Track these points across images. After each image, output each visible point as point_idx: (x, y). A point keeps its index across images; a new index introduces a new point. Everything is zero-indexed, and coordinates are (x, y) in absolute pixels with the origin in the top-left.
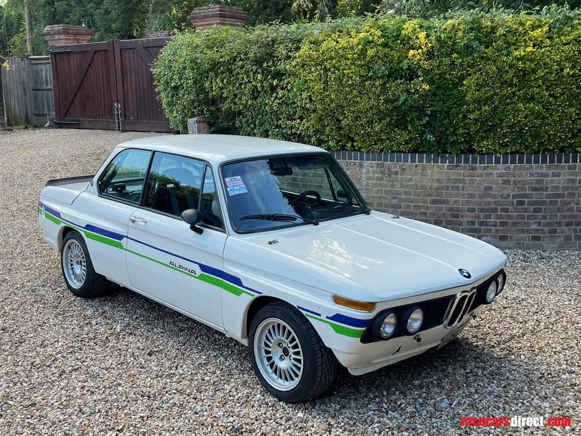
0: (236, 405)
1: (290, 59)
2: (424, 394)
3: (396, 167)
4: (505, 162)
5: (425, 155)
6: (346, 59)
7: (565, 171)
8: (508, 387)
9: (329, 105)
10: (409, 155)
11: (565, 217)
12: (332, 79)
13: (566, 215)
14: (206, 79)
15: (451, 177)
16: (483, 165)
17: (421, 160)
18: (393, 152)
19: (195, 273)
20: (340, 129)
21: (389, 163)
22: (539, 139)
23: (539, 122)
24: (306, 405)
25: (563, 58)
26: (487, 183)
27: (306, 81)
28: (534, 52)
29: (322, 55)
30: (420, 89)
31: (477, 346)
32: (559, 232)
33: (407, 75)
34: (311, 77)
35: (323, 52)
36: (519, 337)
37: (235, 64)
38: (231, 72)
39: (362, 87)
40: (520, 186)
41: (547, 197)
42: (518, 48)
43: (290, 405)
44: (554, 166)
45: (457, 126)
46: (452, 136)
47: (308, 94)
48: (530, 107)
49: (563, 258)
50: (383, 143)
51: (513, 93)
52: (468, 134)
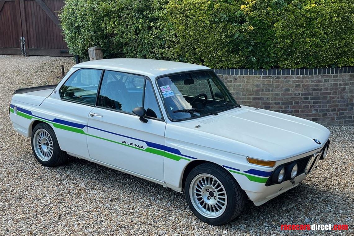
1: (161, 9)
3: (230, 78)
4: (297, 74)
5: (249, 70)
6: (200, 10)
7: (332, 79)
9: (188, 39)
10: (239, 70)
11: (331, 106)
12: (191, 23)
13: (332, 105)
14: (102, 22)
15: (265, 84)
16: (284, 76)
17: (246, 73)
18: (228, 68)
19: (143, 148)
20: (195, 54)
21: (226, 75)
22: (317, 60)
23: (318, 49)
24: (226, 226)
25: (332, 11)
26: (287, 87)
27: (173, 24)
28: (315, 7)
29: (184, 7)
30: (248, 29)
32: (328, 116)
33: (239, 21)
34: (176, 21)
35: (185, 6)
36: (329, 179)
37: (123, 12)
38: (120, 17)
39: (210, 28)
40: (306, 88)
41: (321, 94)
42: (306, 5)
43: (217, 227)
44: (325, 76)
45: (270, 52)
46: (266, 58)
47: (174, 32)
48: (313, 40)
49: (332, 131)
50: (222, 63)
51: (303, 32)
52: (276, 57)
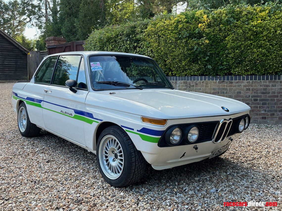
0: (84, 188)
1: (142, 33)
2: (201, 185)
3: (193, 83)
4: (247, 79)
5: (207, 76)
6: (168, 30)
7: (278, 84)
8: (253, 182)
9: (160, 53)
10: (199, 77)
11: (279, 107)
12: (162, 41)
13: (279, 106)
14: (105, 46)
15: (220, 87)
16: (236, 81)
17: (205, 79)
18: (192, 76)
19: (72, 115)
20: (166, 65)
21: (189, 81)
22: (265, 67)
23: (264, 58)
24: (127, 189)
25: (277, 26)
26: (238, 90)
27: (150, 43)
28: (261, 23)
29: (157, 29)
30: (204, 42)
31: (234, 162)
32: (276, 115)
33: (198, 37)
34: (152, 40)
35: (158, 28)
36: (258, 159)
37: (118, 38)
38: (116, 42)
39: (176, 43)
40: (255, 91)
41: (269, 97)
42: (253, 21)
43: (117, 188)
44: (273, 81)
45: (223, 61)
46: (221, 66)
47: (151, 49)
48: (260, 51)
49: (278, 128)
50: (186, 71)
51: (251, 44)
52: (229, 65)
